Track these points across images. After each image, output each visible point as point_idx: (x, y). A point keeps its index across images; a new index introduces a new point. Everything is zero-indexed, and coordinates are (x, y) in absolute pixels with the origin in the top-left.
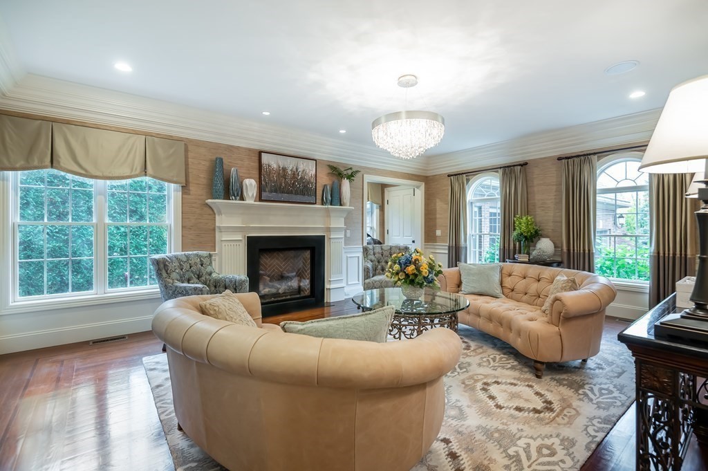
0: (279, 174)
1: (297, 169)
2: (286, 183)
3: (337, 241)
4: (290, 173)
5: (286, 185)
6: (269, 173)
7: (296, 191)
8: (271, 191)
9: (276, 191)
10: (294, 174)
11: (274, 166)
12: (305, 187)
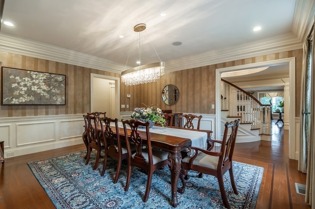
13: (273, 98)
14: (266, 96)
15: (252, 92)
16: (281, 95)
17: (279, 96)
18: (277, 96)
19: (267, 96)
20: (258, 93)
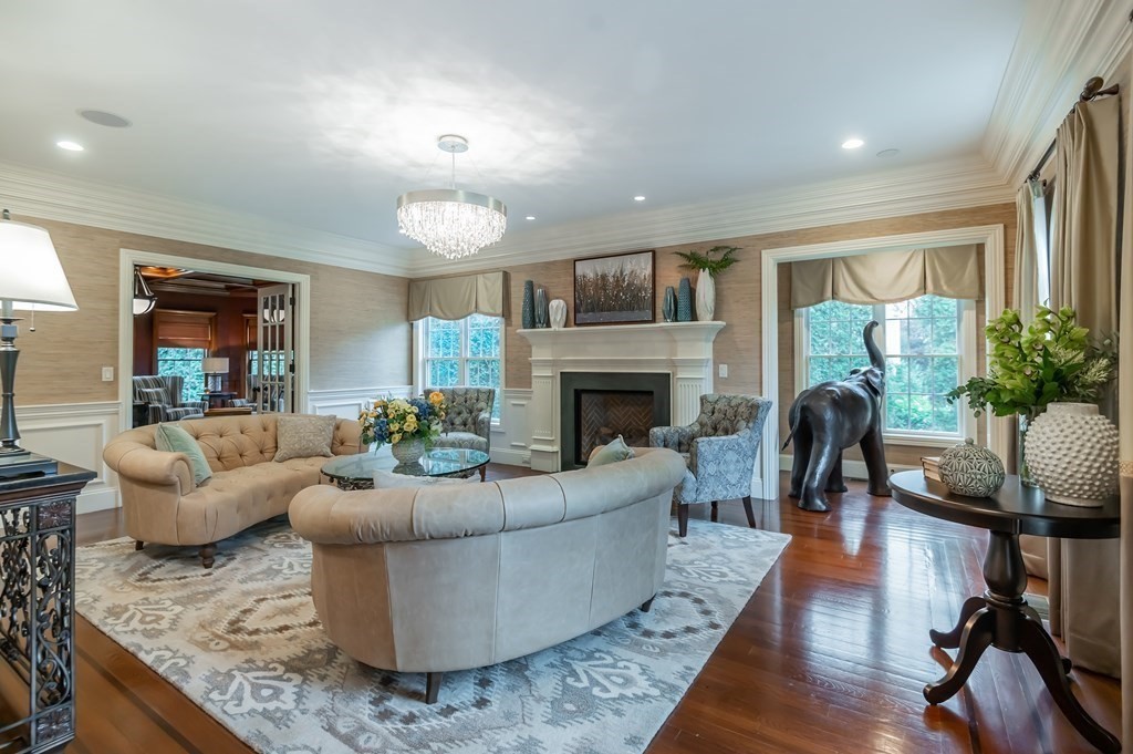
0: (597, 285)
1: (622, 273)
2: (606, 296)
3: (690, 383)
4: (611, 280)
5: (606, 299)
6: (584, 287)
7: (621, 306)
8: (587, 311)
9: (593, 310)
10: (618, 281)
11: (591, 275)
12: (635, 296)
13: (890, 310)
14: (835, 295)
15: (716, 249)
16: (948, 282)
17: (939, 292)
18: (923, 289)
19: (843, 292)
20: (770, 261)
